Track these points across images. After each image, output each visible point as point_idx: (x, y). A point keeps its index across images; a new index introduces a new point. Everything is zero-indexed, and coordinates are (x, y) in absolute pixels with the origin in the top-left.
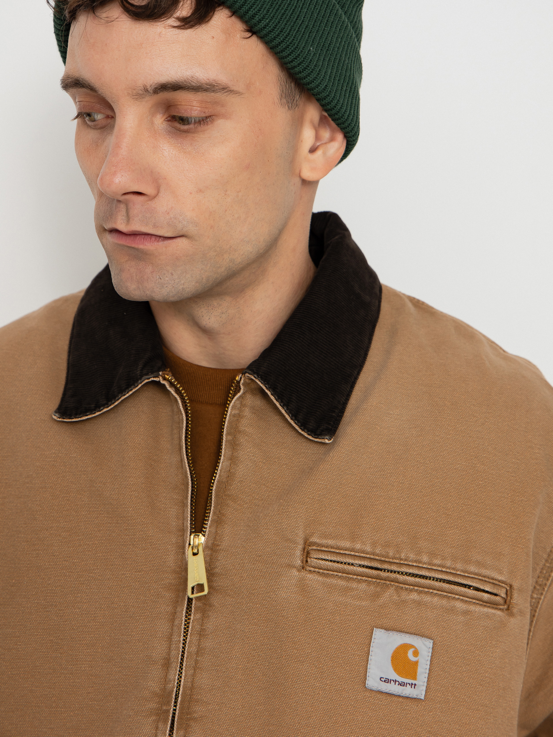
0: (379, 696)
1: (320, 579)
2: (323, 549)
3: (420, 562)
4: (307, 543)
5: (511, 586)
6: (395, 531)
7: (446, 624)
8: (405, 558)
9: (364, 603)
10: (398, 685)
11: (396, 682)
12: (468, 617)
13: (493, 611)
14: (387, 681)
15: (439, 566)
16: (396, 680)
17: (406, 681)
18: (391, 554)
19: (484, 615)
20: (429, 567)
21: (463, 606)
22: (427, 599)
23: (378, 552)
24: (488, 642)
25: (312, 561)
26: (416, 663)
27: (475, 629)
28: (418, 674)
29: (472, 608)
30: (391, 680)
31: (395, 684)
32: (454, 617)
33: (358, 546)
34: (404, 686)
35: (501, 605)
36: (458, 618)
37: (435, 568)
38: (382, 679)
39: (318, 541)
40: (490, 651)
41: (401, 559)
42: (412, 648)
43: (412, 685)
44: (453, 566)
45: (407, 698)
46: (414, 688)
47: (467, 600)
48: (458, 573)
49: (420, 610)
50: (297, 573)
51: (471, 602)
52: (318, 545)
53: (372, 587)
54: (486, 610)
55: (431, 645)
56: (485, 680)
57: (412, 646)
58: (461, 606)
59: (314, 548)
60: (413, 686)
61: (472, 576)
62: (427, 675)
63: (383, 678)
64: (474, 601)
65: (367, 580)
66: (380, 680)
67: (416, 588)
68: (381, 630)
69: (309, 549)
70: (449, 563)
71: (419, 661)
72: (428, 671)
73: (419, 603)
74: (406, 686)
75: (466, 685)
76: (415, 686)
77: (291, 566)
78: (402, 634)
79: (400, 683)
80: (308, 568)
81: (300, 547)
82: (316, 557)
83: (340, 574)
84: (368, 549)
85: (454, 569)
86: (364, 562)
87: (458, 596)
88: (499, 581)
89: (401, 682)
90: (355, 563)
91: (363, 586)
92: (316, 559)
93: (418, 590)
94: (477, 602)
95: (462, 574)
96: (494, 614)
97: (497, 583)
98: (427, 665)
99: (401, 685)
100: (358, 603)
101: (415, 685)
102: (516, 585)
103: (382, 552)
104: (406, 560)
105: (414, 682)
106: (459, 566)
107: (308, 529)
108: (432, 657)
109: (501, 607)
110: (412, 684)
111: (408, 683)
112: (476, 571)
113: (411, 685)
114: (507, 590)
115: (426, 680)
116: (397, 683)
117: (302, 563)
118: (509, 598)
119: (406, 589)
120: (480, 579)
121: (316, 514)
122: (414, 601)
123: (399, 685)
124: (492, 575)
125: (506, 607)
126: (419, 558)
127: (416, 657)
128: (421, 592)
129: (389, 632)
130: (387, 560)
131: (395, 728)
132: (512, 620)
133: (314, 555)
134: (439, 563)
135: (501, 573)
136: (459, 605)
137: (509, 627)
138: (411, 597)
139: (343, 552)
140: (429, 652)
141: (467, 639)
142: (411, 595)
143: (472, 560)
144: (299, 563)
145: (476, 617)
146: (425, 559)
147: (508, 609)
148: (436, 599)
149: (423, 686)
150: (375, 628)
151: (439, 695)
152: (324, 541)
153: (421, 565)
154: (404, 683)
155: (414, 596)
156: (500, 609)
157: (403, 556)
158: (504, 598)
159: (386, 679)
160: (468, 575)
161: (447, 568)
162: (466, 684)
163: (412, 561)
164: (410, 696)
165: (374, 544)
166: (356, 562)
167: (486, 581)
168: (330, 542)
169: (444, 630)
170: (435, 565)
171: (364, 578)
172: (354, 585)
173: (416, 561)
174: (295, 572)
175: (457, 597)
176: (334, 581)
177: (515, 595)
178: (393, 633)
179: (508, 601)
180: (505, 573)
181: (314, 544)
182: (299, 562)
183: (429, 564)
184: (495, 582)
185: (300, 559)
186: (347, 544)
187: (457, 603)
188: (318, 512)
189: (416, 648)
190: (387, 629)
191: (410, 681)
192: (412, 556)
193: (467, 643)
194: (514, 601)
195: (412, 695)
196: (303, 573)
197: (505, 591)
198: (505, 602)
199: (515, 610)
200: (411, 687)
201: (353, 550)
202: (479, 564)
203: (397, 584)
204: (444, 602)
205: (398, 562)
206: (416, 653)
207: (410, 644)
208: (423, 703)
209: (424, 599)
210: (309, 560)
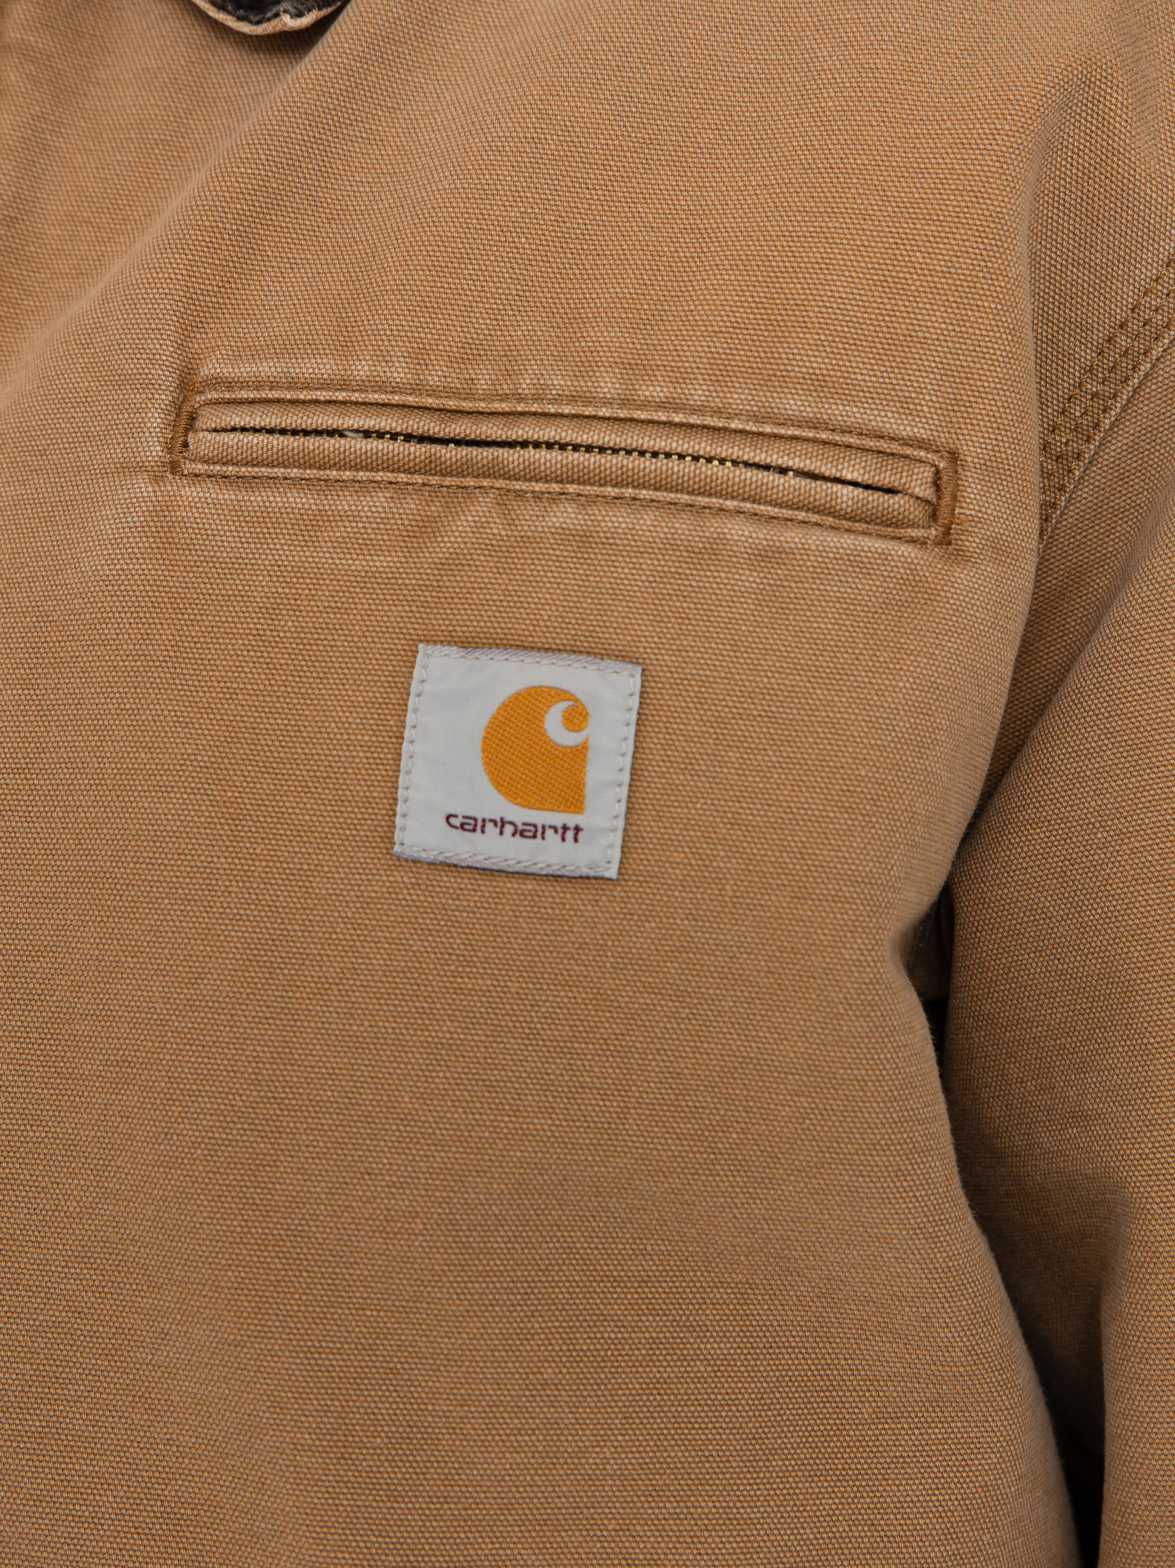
0: (447, 880)
1: (228, 495)
2: (244, 394)
3: (589, 400)
4: (187, 384)
5: (954, 456)
6: (501, 307)
7: (692, 606)
8: (533, 392)
9: (380, 563)
10: (514, 835)
11: (503, 826)
12: (779, 572)
13: (880, 545)
14: (471, 825)
15: (661, 406)
16: (502, 820)
17: (540, 818)
18: (483, 384)
19: (841, 559)
20: (622, 414)
21: (754, 535)
22: (617, 519)
23: (434, 379)
24: (861, 654)
25: (202, 441)
26: (580, 752)
27: (808, 614)
28: (588, 790)
29: (792, 537)
30: (484, 821)
31: (501, 833)
32: (723, 575)
33: (362, 369)
34: (535, 837)
35: (913, 525)
36: (737, 577)
37: (642, 417)
38: (453, 821)
39: (225, 371)
40: (869, 686)
41: (521, 399)
42: (559, 701)
43: (564, 833)
44: (717, 400)
45: (557, 878)
46: (576, 840)
47: (772, 514)
48: (733, 426)
49: (588, 565)
50: (150, 489)
51: (788, 520)
52: (230, 385)
53: (411, 504)
54: (848, 540)
55: (635, 684)
56: (859, 789)
57: (561, 694)
58: (746, 533)
59: (213, 395)
60: (570, 835)
61: (789, 432)
62: (624, 792)
63: (456, 816)
64: (801, 515)
65: (393, 480)
66: (448, 822)
67: (571, 488)
68: (446, 649)
69: (197, 405)
70: (698, 394)
71: (592, 743)
72: (626, 777)
73: (583, 540)
74: (543, 838)
75: (783, 815)
76: (576, 835)
77: (129, 468)
78: (522, 655)
79: (520, 827)
80: (189, 467)
81: (165, 398)
82: (213, 425)
83: (295, 472)
84: (399, 373)
85: (718, 412)
86: (378, 420)
87: (735, 503)
88: (906, 442)
89: (525, 824)
90: (345, 426)
91: (379, 501)
92: (215, 430)
93: (579, 495)
94: (815, 518)
95: (751, 427)
96: (884, 556)
97: (895, 447)
98: (623, 755)
99: (522, 835)
100: (359, 564)
101: (578, 829)
102: (971, 450)
103: (449, 380)
104: (537, 398)
105: (571, 820)
106: (739, 398)
107: (198, 336)
108: (639, 722)
109: (913, 534)
110: (565, 828)
111: (550, 827)
112: (809, 413)
113: (560, 831)
114: (938, 472)
115: (621, 809)
116: (509, 829)
117: (170, 450)
118: (947, 500)
119: (537, 496)
120: (825, 443)
121: (229, 282)
122: (565, 535)
123: (518, 836)
124: (874, 423)
125: (934, 532)
126: (585, 385)
127: (578, 731)
128: (593, 500)
129: (477, 655)
130: (467, 405)
131: (514, 987)
132: (962, 576)
133: (209, 418)
134: (661, 394)
135: (907, 408)
136: (738, 531)
137: (948, 602)
138: (554, 519)
139: (309, 397)
140: (630, 710)
141: (779, 650)
142: (552, 514)
143: (792, 374)
144: (155, 451)
145: (811, 569)
146: (608, 385)
147: (945, 540)
148: (648, 518)
149: (614, 830)
150: (421, 646)
151: (678, 858)
152: (245, 370)
153: (589, 411)
154: (532, 828)
155: (566, 516)
156: (913, 541)
157: (525, 386)
158: (928, 502)
159: (465, 817)
160: (775, 431)
161: (695, 411)
162: (785, 812)
163: (557, 400)
164: (564, 872)
165: (420, 358)
166: (351, 422)
167: (849, 446)
168: (266, 369)
169: (683, 627)
170: (643, 406)
171: (379, 476)
172: (345, 502)
173: (572, 399)
174: (143, 487)
175: (730, 504)
176: (274, 498)
177: (972, 487)
178: (491, 656)
179: (944, 511)
180: (925, 409)
181: (216, 382)
182: (158, 448)
183: (625, 403)
184: (884, 445)
185: (162, 439)
186: (326, 367)
187: (730, 526)
188: (236, 276)
189: (577, 700)
190: (468, 643)
191: (558, 819)
192: (559, 382)
193: (778, 664)
194: (967, 509)
195: (572, 868)
196: (171, 486)
197: (928, 473)
198: (934, 516)
199: (971, 543)
200: (563, 839)
201: (344, 385)
202: (818, 384)
203: (500, 483)
204: (682, 525)
205: (507, 409)
206: (577, 717)
207: (551, 688)
208: (619, 892)
209: (603, 524)
210: (191, 438)
